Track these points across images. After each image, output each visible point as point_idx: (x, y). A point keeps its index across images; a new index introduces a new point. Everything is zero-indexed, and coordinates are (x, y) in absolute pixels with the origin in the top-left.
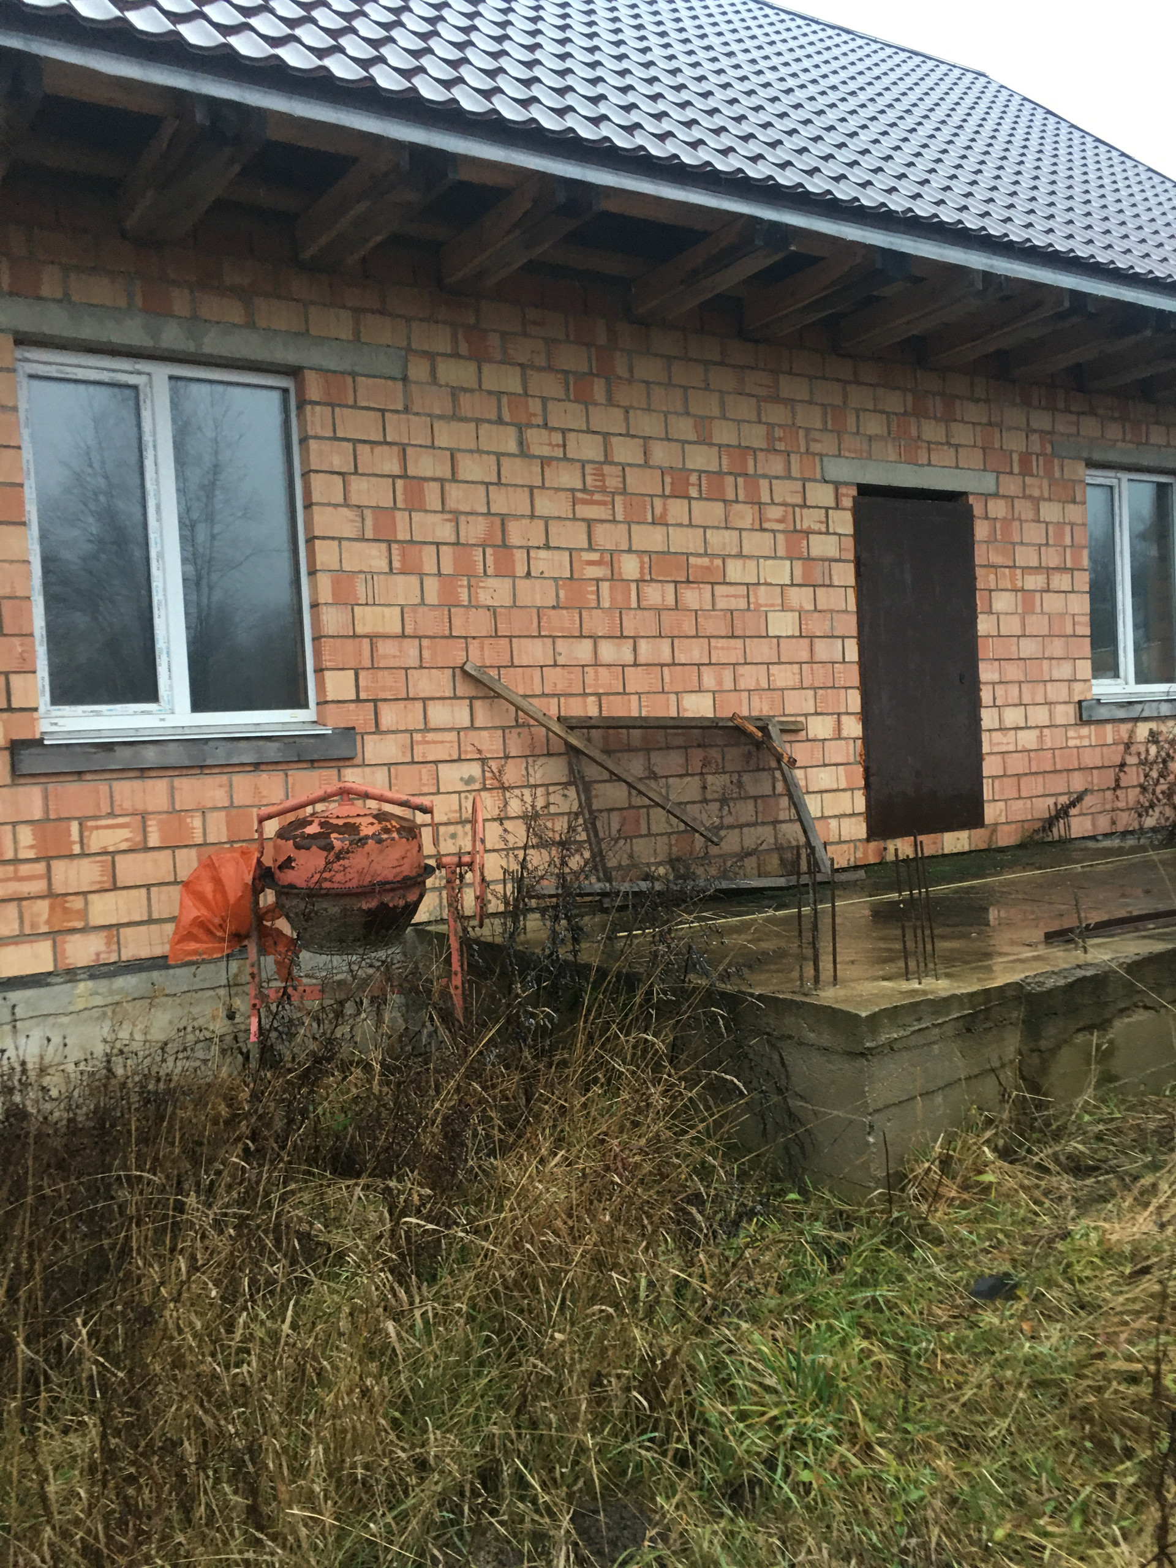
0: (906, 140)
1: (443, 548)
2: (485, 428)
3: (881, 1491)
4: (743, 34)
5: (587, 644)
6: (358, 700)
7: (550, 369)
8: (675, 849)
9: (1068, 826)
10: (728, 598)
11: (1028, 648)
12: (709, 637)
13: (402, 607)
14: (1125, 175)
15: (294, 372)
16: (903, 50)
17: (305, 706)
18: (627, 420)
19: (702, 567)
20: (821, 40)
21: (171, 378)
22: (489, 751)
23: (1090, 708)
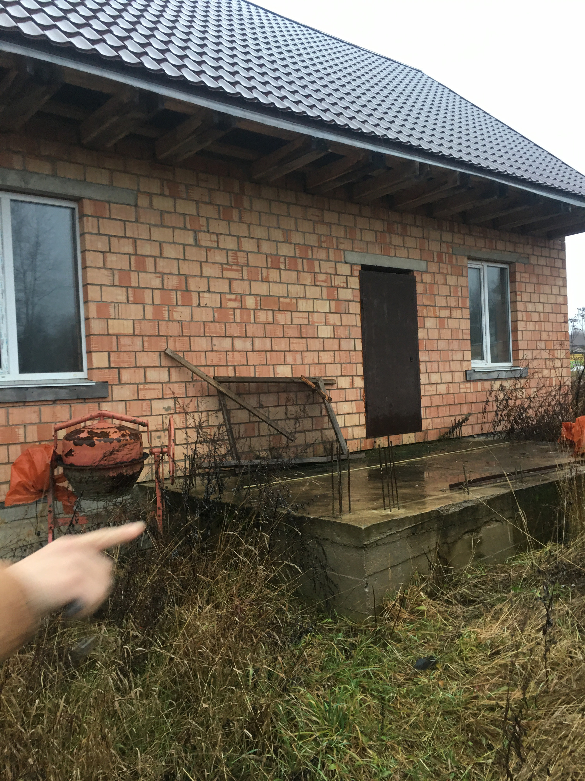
0: (383, 101)
1: (156, 291)
2: (177, 232)
3: (370, 772)
4: (306, 45)
5: (229, 340)
6: (110, 368)
7: (210, 203)
8: (272, 443)
9: (461, 432)
10: (299, 319)
11: (442, 345)
12: (289, 338)
13: (134, 321)
14: (485, 122)
15: (78, 200)
16: (383, 57)
17: (82, 370)
18: (249, 230)
19: (286, 303)
20: (344, 50)
21: (11, 200)
22: (178, 394)
23: (470, 374)
